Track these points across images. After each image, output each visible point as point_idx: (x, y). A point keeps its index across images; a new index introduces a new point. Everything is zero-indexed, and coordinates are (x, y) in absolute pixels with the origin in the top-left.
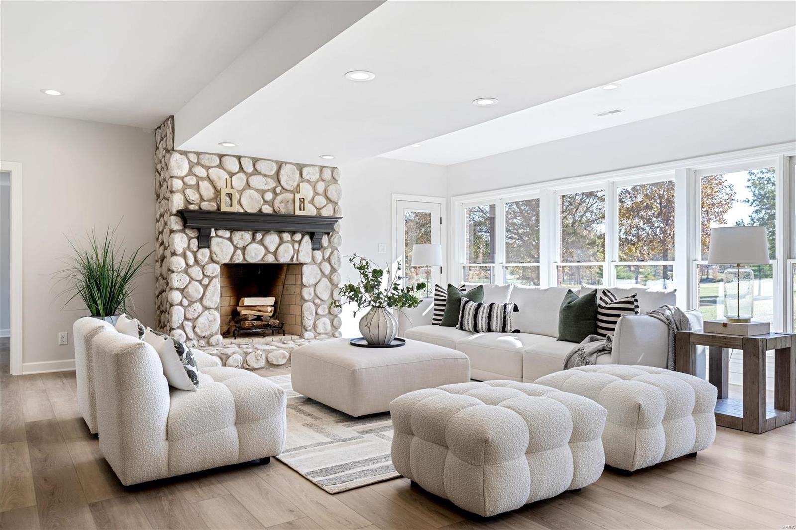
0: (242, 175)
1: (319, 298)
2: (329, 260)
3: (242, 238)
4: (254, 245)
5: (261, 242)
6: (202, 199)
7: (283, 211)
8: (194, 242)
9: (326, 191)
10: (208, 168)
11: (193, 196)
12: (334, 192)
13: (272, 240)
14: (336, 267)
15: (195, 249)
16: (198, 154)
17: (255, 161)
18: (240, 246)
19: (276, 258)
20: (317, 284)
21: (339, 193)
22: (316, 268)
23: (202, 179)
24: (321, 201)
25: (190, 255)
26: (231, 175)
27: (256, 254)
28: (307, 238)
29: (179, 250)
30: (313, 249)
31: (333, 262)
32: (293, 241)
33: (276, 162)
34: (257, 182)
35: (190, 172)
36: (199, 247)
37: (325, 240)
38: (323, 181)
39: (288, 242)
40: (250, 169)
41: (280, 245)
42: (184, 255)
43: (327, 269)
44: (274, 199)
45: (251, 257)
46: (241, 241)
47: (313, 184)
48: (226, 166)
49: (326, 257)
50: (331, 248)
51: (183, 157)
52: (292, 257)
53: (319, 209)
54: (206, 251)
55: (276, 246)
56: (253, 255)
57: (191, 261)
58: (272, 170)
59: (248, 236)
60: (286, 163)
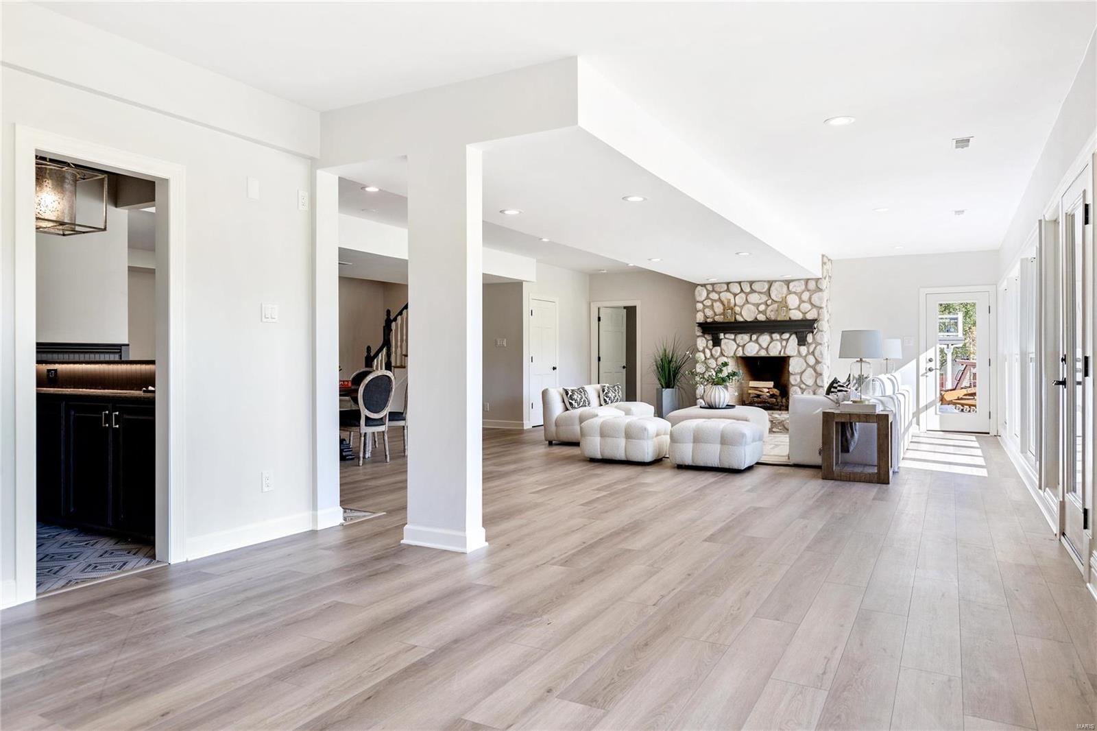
0: (743, 295)
1: (805, 384)
2: (813, 353)
3: (742, 339)
4: (751, 343)
5: (757, 341)
6: (716, 315)
7: (773, 318)
8: (711, 343)
9: (810, 298)
10: (719, 293)
11: (709, 313)
12: (816, 299)
13: (765, 339)
14: (820, 360)
15: (711, 347)
16: (713, 284)
17: (751, 283)
18: (741, 344)
19: (767, 352)
20: (803, 372)
21: (821, 299)
22: (801, 360)
23: (716, 301)
24: (806, 306)
25: (707, 351)
26: (735, 295)
27: (752, 350)
28: (794, 337)
29: (701, 349)
30: (799, 344)
31: (816, 355)
32: (782, 340)
33: (768, 281)
34: (754, 298)
35: (708, 298)
36: (714, 346)
37: (810, 338)
38: (808, 290)
39: (777, 340)
40: (748, 289)
41: (771, 342)
42: (704, 352)
43: (811, 360)
44: (766, 309)
45: (748, 352)
46: (742, 341)
47: (799, 295)
48: (731, 290)
49: (811, 350)
50: (815, 343)
51: (703, 288)
52: (780, 352)
53: (804, 314)
54: (718, 348)
55: (768, 344)
56: (749, 350)
57: (708, 355)
58: (764, 288)
59: (746, 337)
60: (776, 281)
